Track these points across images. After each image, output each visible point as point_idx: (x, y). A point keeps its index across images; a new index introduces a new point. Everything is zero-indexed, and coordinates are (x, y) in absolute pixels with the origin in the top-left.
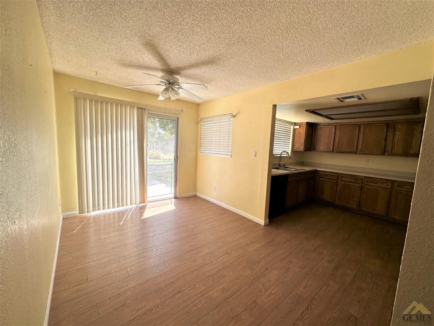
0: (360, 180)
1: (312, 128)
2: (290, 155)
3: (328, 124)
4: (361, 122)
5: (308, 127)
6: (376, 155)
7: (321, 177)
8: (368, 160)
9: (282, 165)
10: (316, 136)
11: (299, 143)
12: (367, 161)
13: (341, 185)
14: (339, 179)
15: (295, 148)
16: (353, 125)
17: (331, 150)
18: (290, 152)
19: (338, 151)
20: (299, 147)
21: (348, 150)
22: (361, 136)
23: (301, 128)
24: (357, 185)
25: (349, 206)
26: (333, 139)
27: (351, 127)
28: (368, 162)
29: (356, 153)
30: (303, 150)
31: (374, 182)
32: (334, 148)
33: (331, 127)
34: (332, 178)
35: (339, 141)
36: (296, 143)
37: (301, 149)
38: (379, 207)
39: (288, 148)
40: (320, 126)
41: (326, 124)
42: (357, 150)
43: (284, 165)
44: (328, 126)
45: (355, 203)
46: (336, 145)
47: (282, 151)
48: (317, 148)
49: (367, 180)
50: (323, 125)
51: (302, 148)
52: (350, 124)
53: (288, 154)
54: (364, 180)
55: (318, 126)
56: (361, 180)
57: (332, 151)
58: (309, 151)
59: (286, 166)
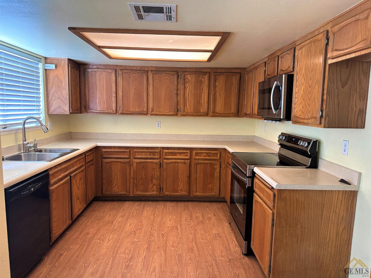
0: (157, 153)
1: (78, 71)
2: (44, 123)
3: (104, 65)
4: (148, 67)
5: (71, 68)
6: (170, 115)
7: (106, 158)
8: (160, 123)
9: (30, 147)
10: (87, 86)
11: (59, 98)
12: (158, 124)
13: (135, 165)
14: (132, 156)
15: (52, 109)
16: (139, 70)
17: (113, 111)
18: (42, 116)
19: (124, 112)
20: (60, 107)
21: (137, 110)
22: (151, 88)
23: (59, 69)
24: (155, 161)
25: (147, 193)
26: (115, 93)
27: (136, 73)
28: (160, 125)
29: (146, 114)
30: (68, 113)
31: (172, 154)
32: (118, 107)
33: (110, 71)
34: (122, 156)
35: (123, 96)
36: (53, 98)
37: (65, 111)
38: (181, 186)
39: (39, 110)
40: (91, 68)
41: (101, 65)
42: (147, 109)
43: (35, 146)
44: (104, 69)
45: (155, 188)
46: (120, 102)
47: (25, 117)
48: (91, 107)
49: (166, 152)
50: (95, 67)
51: (66, 109)
52: (135, 69)
53: (40, 122)
54: (162, 152)
55: (88, 68)
56: (159, 153)
57: (115, 112)
58: (78, 113)
59: (39, 147)
